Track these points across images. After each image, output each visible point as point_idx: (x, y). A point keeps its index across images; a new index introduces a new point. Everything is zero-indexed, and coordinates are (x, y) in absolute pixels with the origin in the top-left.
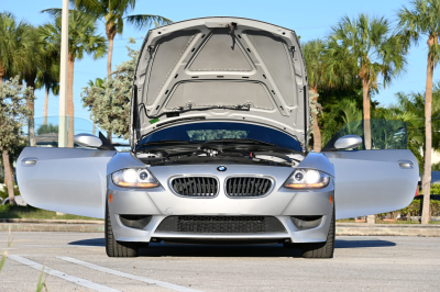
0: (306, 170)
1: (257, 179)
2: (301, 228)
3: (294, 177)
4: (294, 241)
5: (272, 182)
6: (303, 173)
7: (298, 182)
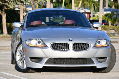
0: (101, 40)
1: (84, 44)
2: (99, 62)
3: (97, 42)
5: (90, 45)
6: (100, 41)
7: (98, 44)
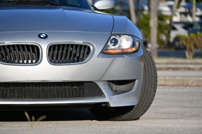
0: (120, 35)
1: (77, 46)
2: (116, 92)
3: (109, 43)
4: (112, 105)
5: (91, 48)
6: (117, 38)
7: (113, 47)
